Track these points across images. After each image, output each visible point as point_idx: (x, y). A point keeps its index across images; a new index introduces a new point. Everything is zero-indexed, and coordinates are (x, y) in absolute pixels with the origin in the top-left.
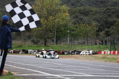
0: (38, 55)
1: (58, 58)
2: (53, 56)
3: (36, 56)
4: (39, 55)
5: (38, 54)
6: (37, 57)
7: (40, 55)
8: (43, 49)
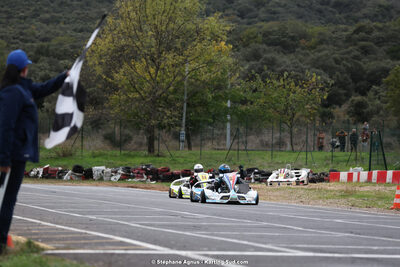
0: (175, 189)
1: (257, 203)
2: (233, 194)
3: (170, 191)
4: (180, 190)
5: (176, 184)
6: (172, 196)
7: (184, 189)
8: (196, 167)
